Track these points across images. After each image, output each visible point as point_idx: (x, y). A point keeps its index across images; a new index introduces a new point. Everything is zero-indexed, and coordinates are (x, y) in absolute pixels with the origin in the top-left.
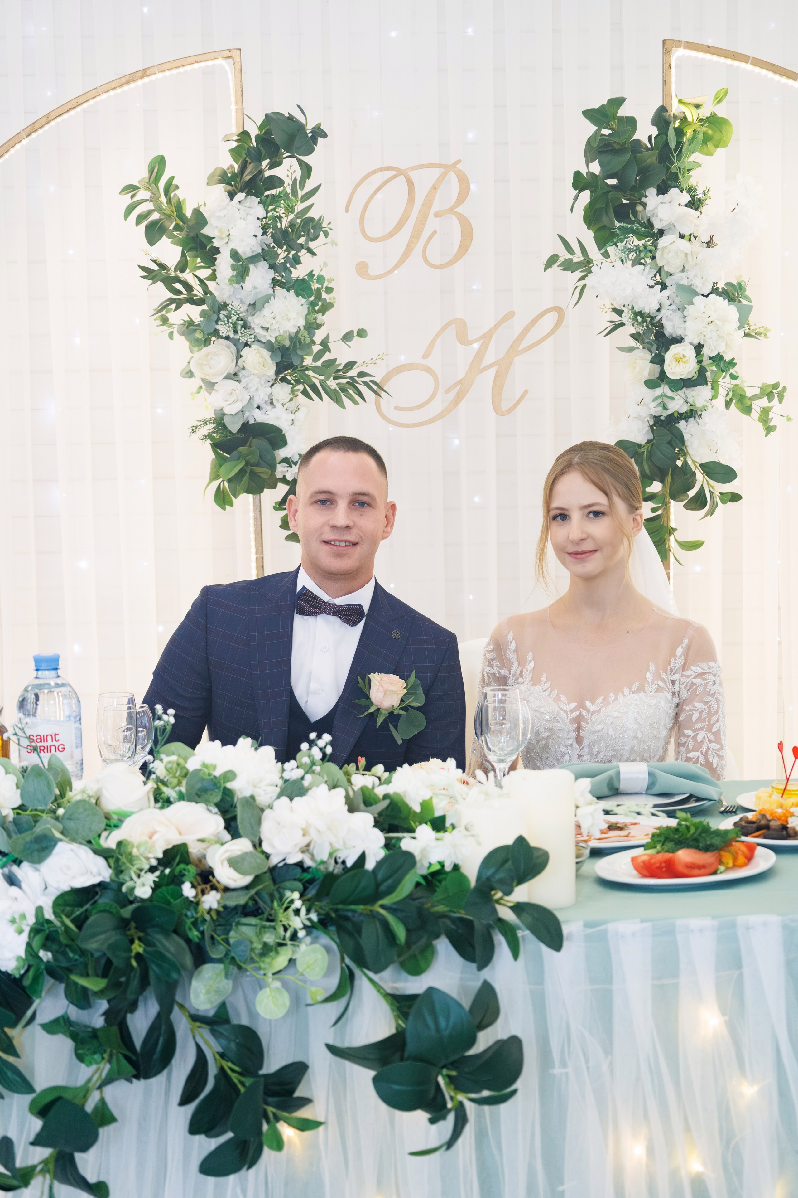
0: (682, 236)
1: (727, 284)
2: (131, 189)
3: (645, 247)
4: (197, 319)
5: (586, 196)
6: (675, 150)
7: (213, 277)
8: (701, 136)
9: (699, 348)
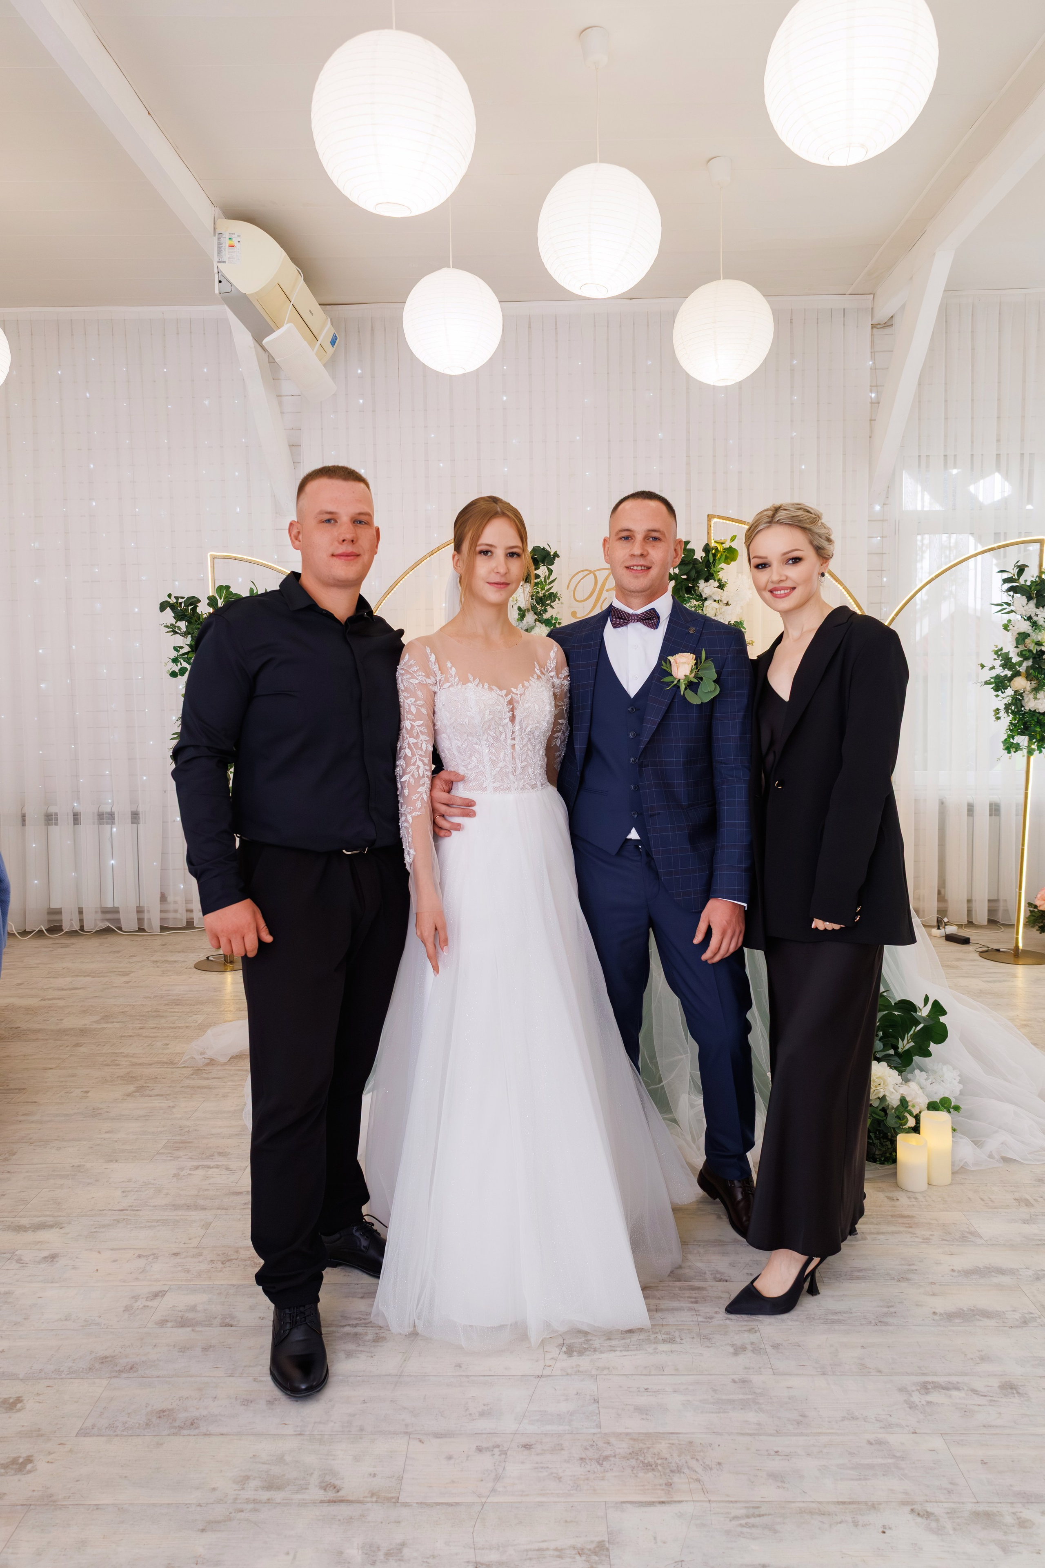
0: (715, 601)
1: (735, 622)
3: (699, 605)
6: (712, 563)
8: (724, 557)
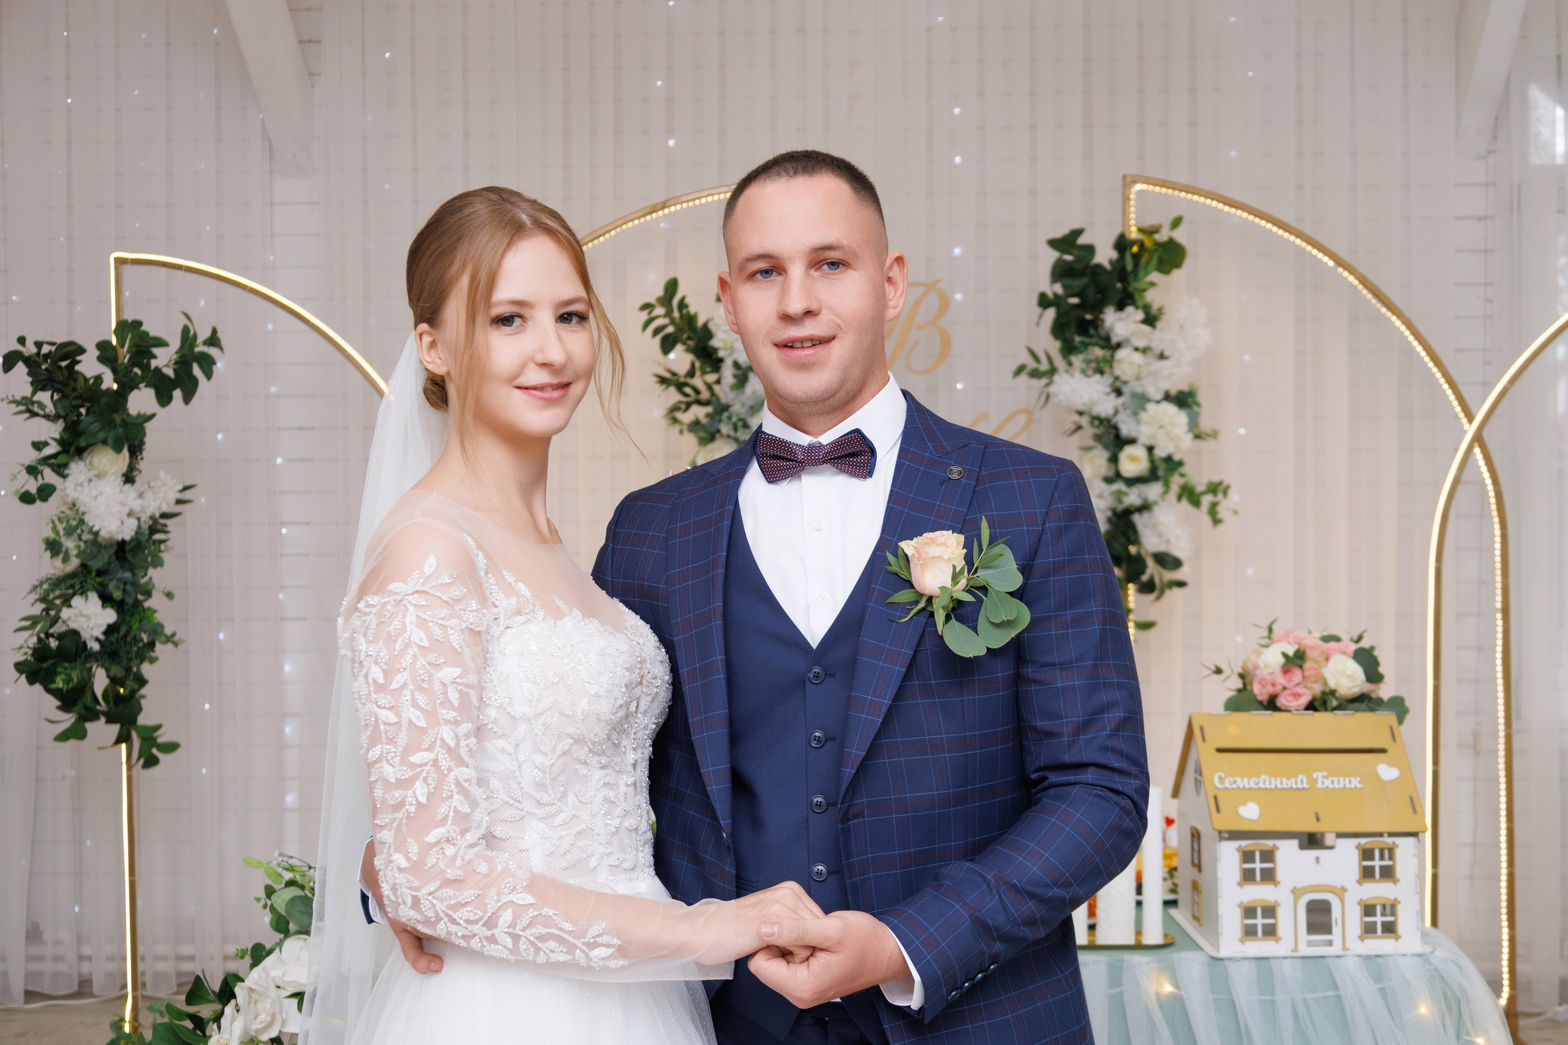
0: (1137, 349)
1: (1179, 391)
2: (647, 307)
3: (1104, 358)
4: (704, 420)
5: (1051, 313)
6: (1132, 272)
7: (718, 382)
8: (1155, 261)
9: (1150, 449)
